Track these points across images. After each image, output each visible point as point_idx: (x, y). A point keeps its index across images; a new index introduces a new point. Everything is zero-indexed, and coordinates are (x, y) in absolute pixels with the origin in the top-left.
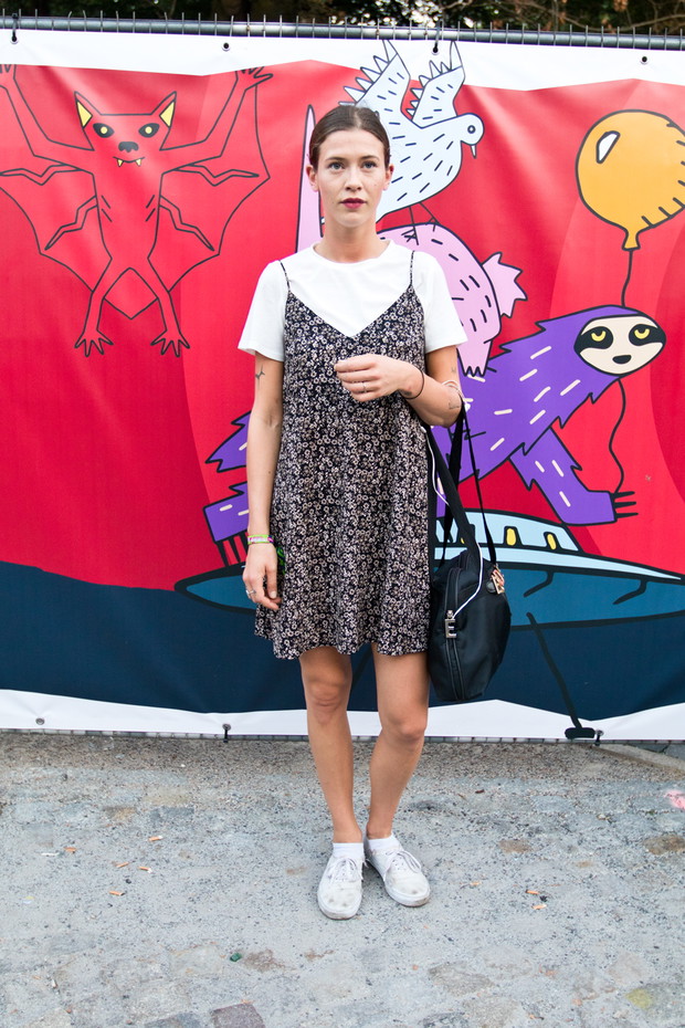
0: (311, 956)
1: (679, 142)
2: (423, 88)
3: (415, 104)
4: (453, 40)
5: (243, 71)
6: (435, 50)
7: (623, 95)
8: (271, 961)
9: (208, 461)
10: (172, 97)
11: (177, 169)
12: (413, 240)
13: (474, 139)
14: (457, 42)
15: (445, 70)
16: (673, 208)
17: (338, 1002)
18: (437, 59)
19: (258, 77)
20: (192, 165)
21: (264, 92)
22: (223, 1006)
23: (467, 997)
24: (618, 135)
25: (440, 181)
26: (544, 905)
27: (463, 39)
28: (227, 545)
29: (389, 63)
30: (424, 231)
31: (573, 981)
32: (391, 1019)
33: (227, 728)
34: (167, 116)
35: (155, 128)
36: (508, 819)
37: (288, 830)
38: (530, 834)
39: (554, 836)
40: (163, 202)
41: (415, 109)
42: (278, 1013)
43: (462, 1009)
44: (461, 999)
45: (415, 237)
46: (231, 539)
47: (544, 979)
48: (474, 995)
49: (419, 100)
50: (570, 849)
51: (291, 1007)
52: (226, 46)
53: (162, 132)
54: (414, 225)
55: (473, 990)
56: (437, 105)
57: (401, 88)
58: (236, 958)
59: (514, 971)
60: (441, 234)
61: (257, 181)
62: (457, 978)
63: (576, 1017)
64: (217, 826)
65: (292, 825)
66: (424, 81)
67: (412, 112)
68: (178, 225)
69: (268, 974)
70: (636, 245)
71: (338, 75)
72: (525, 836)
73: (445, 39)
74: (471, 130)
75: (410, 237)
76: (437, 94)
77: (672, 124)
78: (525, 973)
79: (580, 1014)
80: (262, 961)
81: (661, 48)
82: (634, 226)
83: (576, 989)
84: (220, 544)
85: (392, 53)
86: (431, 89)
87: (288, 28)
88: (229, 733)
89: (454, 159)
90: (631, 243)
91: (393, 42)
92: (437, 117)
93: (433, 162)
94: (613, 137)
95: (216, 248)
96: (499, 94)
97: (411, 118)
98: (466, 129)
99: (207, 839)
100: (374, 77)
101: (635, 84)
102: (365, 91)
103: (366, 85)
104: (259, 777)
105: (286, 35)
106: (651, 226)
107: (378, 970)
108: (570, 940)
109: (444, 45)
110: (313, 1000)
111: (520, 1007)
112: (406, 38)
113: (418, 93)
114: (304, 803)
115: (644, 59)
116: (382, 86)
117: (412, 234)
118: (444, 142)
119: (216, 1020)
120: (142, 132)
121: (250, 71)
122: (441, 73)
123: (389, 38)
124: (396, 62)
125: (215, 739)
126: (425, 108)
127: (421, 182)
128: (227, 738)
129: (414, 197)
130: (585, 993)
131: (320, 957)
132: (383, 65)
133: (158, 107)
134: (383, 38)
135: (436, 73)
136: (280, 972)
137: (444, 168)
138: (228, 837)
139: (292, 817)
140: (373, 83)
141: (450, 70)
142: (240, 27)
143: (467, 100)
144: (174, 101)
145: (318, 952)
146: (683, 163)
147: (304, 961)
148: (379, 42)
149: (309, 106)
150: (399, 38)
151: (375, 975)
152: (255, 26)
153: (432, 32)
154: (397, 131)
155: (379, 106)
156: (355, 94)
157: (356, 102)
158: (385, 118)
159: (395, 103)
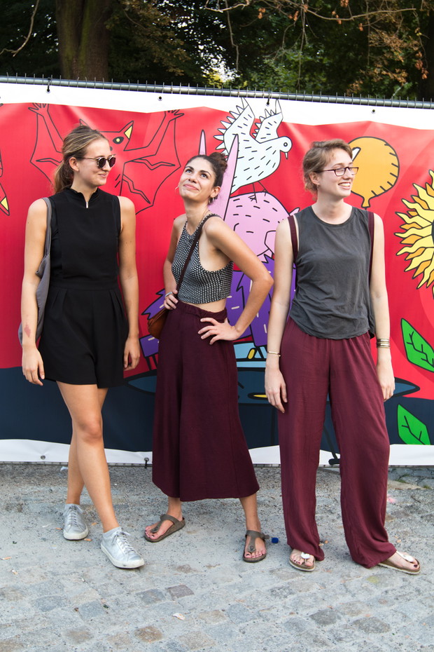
0: (209, 567)
1: (390, 153)
2: (261, 123)
3: (257, 131)
4: (277, 98)
5: (169, 111)
6: (268, 104)
7: (362, 129)
8: (190, 569)
9: (143, 314)
10: (131, 124)
11: (132, 161)
12: (254, 201)
13: (287, 149)
15: (273, 114)
16: (387, 187)
17: (227, 584)
18: (269, 108)
19: (176, 114)
20: (140, 159)
21: (179, 122)
22: (172, 586)
23: (290, 580)
24: (360, 149)
25: (269, 171)
27: (282, 98)
28: (151, 358)
29: (244, 109)
30: (260, 196)
31: (340, 574)
32: (255, 590)
33: (146, 460)
34: (128, 133)
35: (122, 139)
39: (324, 515)
40: (124, 178)
41: (257, 133)
42: (199, 588)
43: (288, 585)
44: (287, 581)
45: (255, 199)
46: (153, 356)
47: (326, 574)
49: (259, 129)
50: (333, 521)
51: (205, 586)
52: (160, 98)
53: (125, 141)
54: (255, 193)
55: (293, 578)
56: (268, 131)
57: (250, 123)
60: (269, 197)
62: (284, 573)
63: (343, 588)
66: (262, 119)
67: (255, 135)
68: (132, 190)
69: (190, 574)
70: (368, 205)
71: (218, 116)
73: (274, 98)
74: (286, 145)
75: (253, 199)
76: (269, 126)
77: (387, 144)
79: (345, 586)
80: (185, 569)
81: (382, 105)
82: (367, 195)
83: (342, 576)
84: (147, 358)
85: (246, 105)
86: (265, 123)
87: (192, 90)
88: (148, 463)
89: (276, 159)
90: (366, 204)
91: (247, 99)
92: (268, 138)
93: (266, 160)
94: (358, 150)
95: (152, 203)
96: (301, 127)
97: (255, 138)
98: (283, 144)
100: (236, 116)
101: (369, 123)
102: (232, 124)
103: (232, 120)
105: (192, 93)
106: (376, 196)
107: (244, 571)
109: (272, 101)
110: (215, 583)
111: (316, 584)
112: (253, 97)
113: (259, 125)
115: (374, 111)
116: (240, 121)
117: (253, 197)
118: (272, 150)
119: (170, 592)
120: (115, 141)
121: (173, 111)
122: (271, 116)
123: (245, 96)
124: (248, 110)
125: (140, 466)
126: (262, 133)
127: (259, 171)
128: (146, 466)
129: (255, 179)
130: (346, 578)
131: (214, 567)
132: (241, 110)
133: (124, 128)
134: (241, 96)
135: (268, 115)
136: (195, 573)
137: (271, 164)
140: (236, 119)
141: (275, 114)
142: (168, 88)
143: (283, 130)
144: (132, 125)
145: (212, 564)
146: (392, 164)
147: (206, 568)
148: (239, 99)
149: (203, 130)
150: (249, 97)
151: (243, 573)
152: (176, 89)
153: (266, 94)
154: (247, 144)
155: (238, 131)
156: (227, 125)
157: (227, 129)
158: (241, 137)
159: (247, 130)
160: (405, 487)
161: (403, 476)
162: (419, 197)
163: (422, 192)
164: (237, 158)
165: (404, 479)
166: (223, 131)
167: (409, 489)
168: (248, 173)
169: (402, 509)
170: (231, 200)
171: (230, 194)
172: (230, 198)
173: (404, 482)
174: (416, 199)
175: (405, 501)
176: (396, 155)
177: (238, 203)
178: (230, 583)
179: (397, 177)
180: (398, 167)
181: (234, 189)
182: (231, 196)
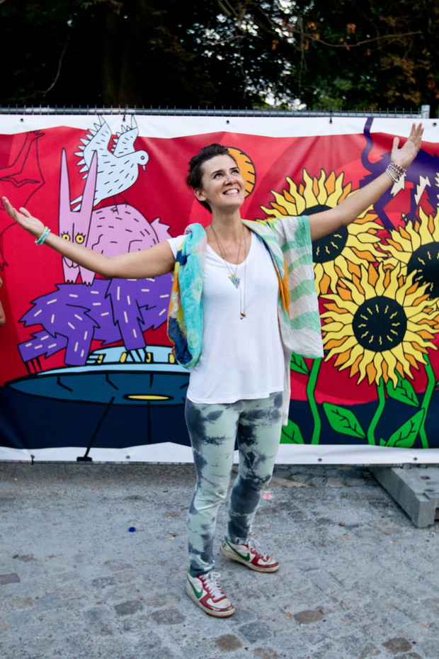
0: (51, 557)
1: (246, 162)
2: (118, 138)
3: (114, 146)
4: (132, 114)
5: (30, 132)
6: (124, 120)
7: (218, 139)
8: (32, 558)
9: (19, 322)
11: (1, 180)
12: (116, 212)
13: (144, 162)
14: (135, 116)
15: (129, 129)
17: (57, 573)
18: (125, 124)
19: (36, 135)
20: (7, 177)
21: (41, 141)
22: (4, 574)
23: (118, 572)
25: (128, 183)
26: (173, 538)
27: (137, 114)
28: (30, 364)
29: (101, 126)
30: (122, 208)
31: (171, 566)
32: (79, 579)
33: (33, 457)
36: (175, 503)
37: (60, 507)
38: (182, 510)
41: (115, 148)
42: (28, 577)
43: (113, 576)
44: (116, 573)
45: (117, 210)
46: (32, 360)
47: (158, 566)
48: (122, 571)
49: (116, 144)
51: (35, 575)
52: (22, 120)
54: (116, 204)
55: (122, 569)
56: (125, 146)
58: (16, 557)
59: (145, 563)
60: (130, 208)
61: (38, 185)
62: (117, 565)
64: (24, 506)
65: (63, 505)
66: (119, 135)
67: (113, 150)
68: (1, 207)
69: (29, 563)
71: (76, 133)
72: (179, 510)
73: (129, 114)
74: (143, 158)
75: (114, 211)
76: (125, 141)
77: (242, 153)
78: (149, 563)
79: (168, 578)
80: (27, 559)
81: (236, 116)
83: (171, 569)
84: (26, 363)
85: (103, 122)
86: (122, 139)
87: (52, 110)
88: (35, 460)
89: (135, 173)
91: (103, 116)
92: (126, 152)
93: (124, 174)
96: (156, 141)
97: (113, 153)
98: (141, 158)
99: (19, 511)
100: (94, 133)
101: (223, 134)
102: (90, 140)
103: (90, 137)
104: (53, 484)
105: (51, 114)
107: (81, 562)
108: (178, 551)
109: (128, 117)
110: (46, 572)
111: (141, 576)
112: (109, 114)
113: (116, 140)
114: (72, 496)
115: (228, 122)
116: (98, 138)
118: (129, 164)
121: (34, 132)
122: (127, 131)
123: (101, 114)
124: (105, 126)
125: (27, 463)
126: (119, 147)
127: (119, 184)
128: (33, 462)
129: (116, 191)
130: (174, 571)
131: (56, 557)
132: (98, 128)
134: (98, 114)
135: (125, 131)
136: (34, 562)
137: (130, 177)
138: (29, 510)
139: (65, 502)
140: (94, 136)
141: (131, 129)
142: (29, 110)
143: (140, 144)
145: (56, 555)
146: (249, 172)
147: (48, 558)
148: (96, 116)
149: (63, 148)
150: (106, 114)
151: (79, 564)
152: (36, 110)
153: (122, 111)
154: (106, 159)
155: (97, 147)
156: (85, 142)
157: (86, 146)
158: (100, 153)
159: (105, 145)
160: (291, 484)
161: (295, 474)
162: (276, 203)
163: (279, 198)
164: (97, 173)
165: (294, 477)
166: (82, 148)
167: (294, 487)
168: (108, 187)
169: (274, 506)
170: (95, 212)
171: (93, 207)
172: (93, 210)
173: (293, 480)
174: (273, 205)
175: (283, 498)
176: (252, 163)
177: (101, 215)
178: (60, 573)
179: (254, 185)
180: (255, 174)
181: (96, 203)
182: (94, 209)
